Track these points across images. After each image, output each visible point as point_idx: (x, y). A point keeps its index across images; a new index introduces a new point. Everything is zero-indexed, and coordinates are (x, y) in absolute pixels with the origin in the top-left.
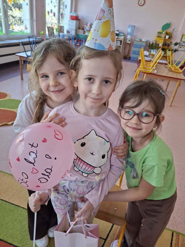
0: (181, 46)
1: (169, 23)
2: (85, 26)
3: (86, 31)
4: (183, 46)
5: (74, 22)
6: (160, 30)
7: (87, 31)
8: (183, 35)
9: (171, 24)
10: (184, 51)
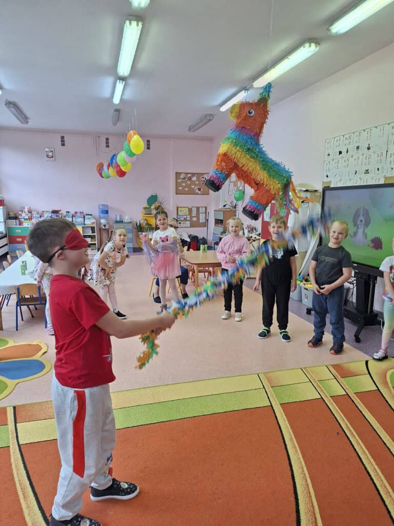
1: (154, 195)
2: (21, 213)
3: (23, 220)
4: (182, 221)
7: (25, 219)
8: (177, 208)
9: (158, 195)
10: (186, 227)
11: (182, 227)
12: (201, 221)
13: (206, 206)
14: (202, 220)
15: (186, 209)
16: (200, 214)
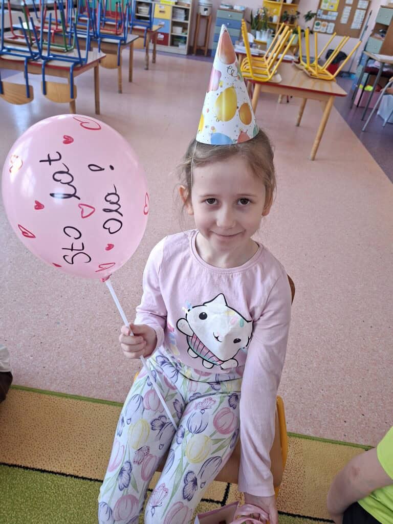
0: (320, 22)
10: (326, 33)
11: (319, 32)
12: (353, 26)
14: (356, 25)
16: (358, 11)
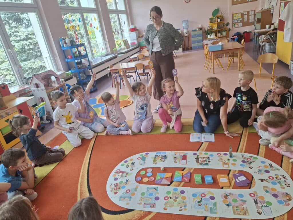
0: (235, 24)
1: (217, 8)
5: (134, 33)
6: (211, 16)
8: (233, 15)
10: (239, 27)
11: (236, 28)
12: (250, 21)
13: (254, 9)
15: (239, 14)
16: (250, 16)
